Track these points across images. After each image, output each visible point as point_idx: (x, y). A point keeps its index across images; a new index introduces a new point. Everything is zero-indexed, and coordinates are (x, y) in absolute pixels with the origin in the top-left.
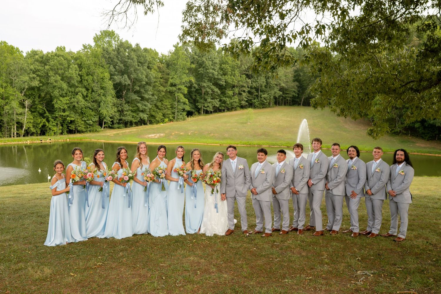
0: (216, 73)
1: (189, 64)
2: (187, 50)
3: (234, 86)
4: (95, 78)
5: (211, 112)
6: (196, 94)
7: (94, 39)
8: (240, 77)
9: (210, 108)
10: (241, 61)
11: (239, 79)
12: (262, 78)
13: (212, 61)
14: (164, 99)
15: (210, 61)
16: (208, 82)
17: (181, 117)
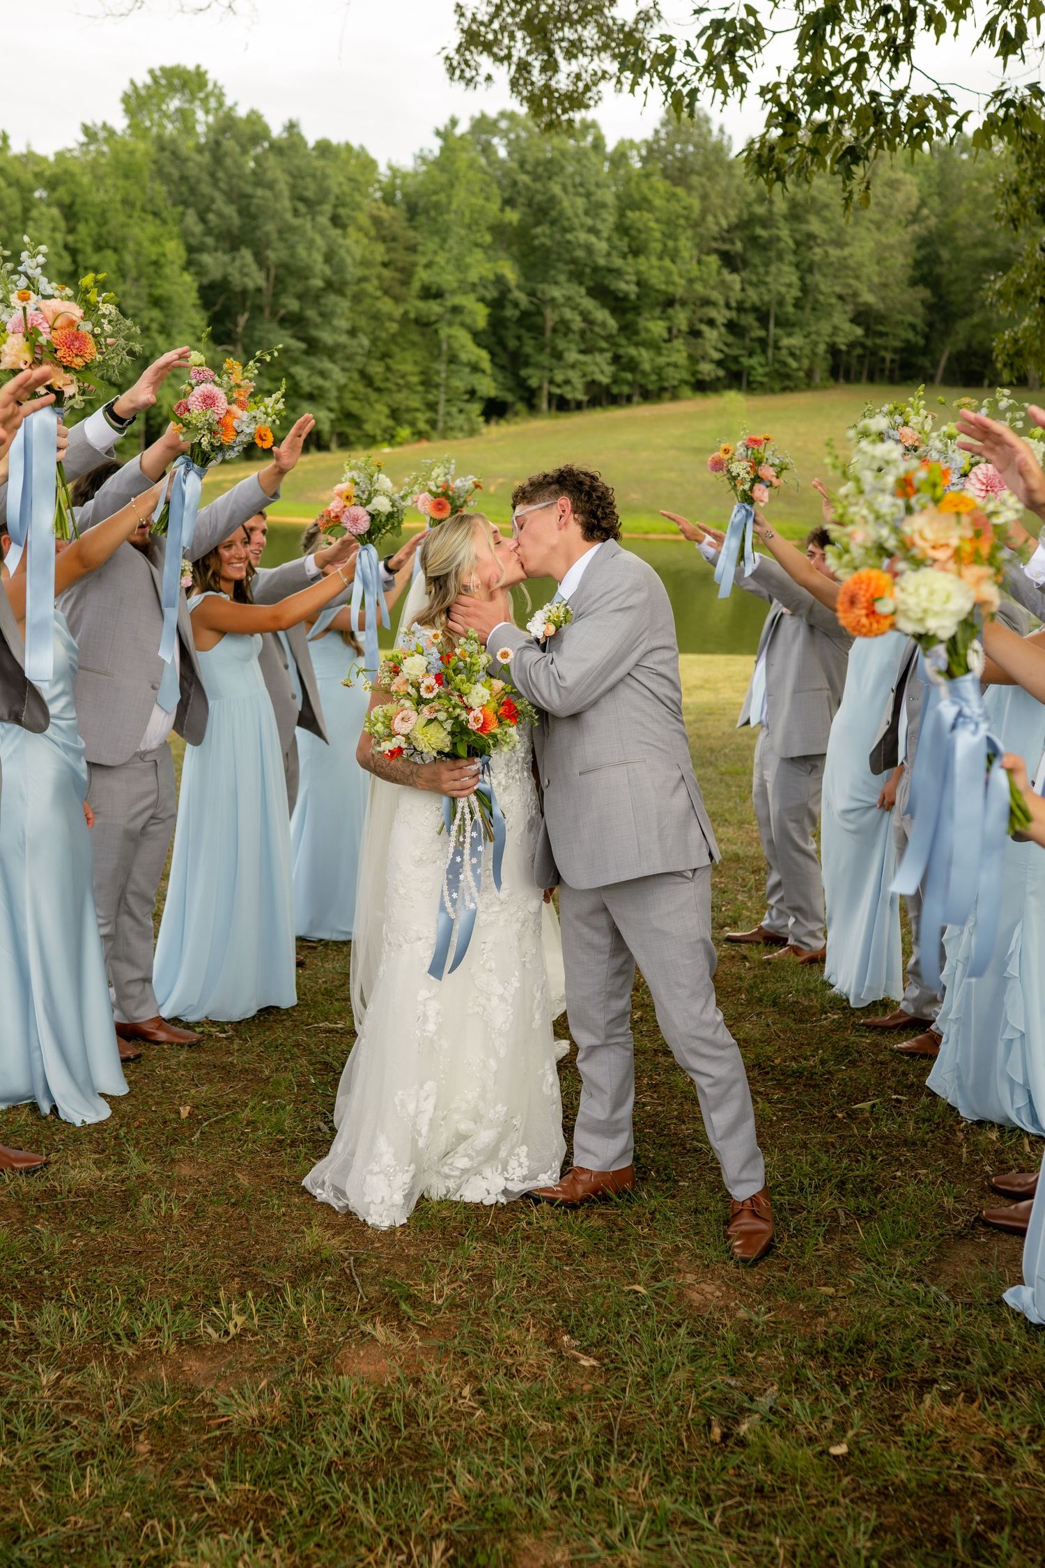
0: (602, 246)
1: (494, 206)
2: (487, 149)
3: (670, 302)
4: (129, 259)
5: (579, 406)
6: (523, 332)
7: (126, 99)
8: (699, 262)
9: (574, 389)
10: (704, 197)
11: (694, 270)
12: (786, 268)
13: (588, 195)
14: (395, 349)
15: (580, 195)
16: (569, 280)
17: (460, 420)
